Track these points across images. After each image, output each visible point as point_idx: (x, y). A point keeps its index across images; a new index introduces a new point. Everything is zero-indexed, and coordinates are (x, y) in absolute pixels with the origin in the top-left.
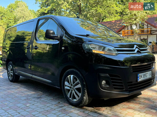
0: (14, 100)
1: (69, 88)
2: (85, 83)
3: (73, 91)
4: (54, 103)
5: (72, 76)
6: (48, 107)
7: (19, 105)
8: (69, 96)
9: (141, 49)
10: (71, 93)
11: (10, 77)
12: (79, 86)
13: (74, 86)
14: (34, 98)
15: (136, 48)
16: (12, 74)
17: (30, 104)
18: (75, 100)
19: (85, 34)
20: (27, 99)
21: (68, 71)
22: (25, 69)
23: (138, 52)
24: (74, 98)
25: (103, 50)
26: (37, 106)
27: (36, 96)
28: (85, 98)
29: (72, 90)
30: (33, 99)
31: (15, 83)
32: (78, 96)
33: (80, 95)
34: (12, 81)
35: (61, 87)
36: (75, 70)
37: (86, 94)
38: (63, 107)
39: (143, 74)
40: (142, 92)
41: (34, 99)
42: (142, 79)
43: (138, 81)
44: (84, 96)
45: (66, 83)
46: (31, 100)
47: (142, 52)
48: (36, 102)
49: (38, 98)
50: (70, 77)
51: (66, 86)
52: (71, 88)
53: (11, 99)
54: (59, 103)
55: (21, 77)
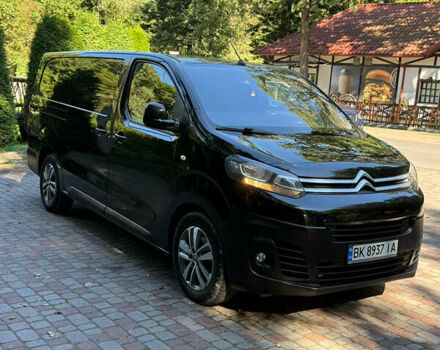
0: (57, 267)
1: (187, 257)
2: (221, 252)
3: (195, 266)
4: (150, 286)
5: (196, 229)
6: (133, 294)
7: (67, 282)
8: (185, 275)
9: (376, 180)
10: (191, 269)
11: (46, 199)
12: (209, 256)
13: (198, 255)
14: (105, 267)
15: (363, 177)
16: (53, 190)
17: (94, 281)
18: (197, 288)
20: (88, 268)
21: (189, 217)
22: (84, 182)
23: (366, 188)
24: (196, 282)
25: (270, 181)
26: (109, 289)
27: (109, 262)
28: (218, 286)
29: (193, 264)
30: (102, 271)
31: (60, 218)
32: (205, 280)
33: (209, 277)
34: (50, 209)
35: (171, 252)
36: (203, 217)
37: (222, 277)
38: (168, 299)
39: (367, 246)
41: (106, 271)
43: (349, 263)
44: (216, 281)
45: (182, 243)
46: (98, 272)
47: (377, 189)
48: (108, 280)
49: (114, 269)
50: (192, 230)
51: (181, 250)
52: (191, 256)
53: (48, 263)
54: (162, 288)
55: (75, 202)
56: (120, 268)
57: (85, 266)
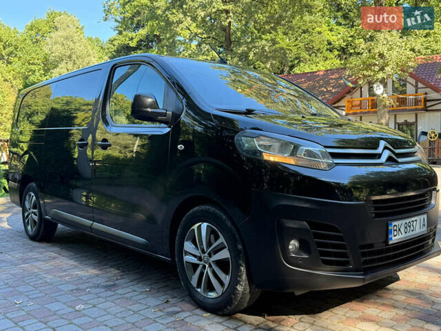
0: (41, 292)
1: (195, 260)
2: (240, 247)
3: (208, 269)
4: (153, 301)
5: (204, 225)
6: (135, 313)
8: (194, 282)
9: (397, 151)
10: (202, 274)
11: (29, 228)
12: (225, 254)
13: (210, 255)
14: (98, 286)
15: (386, 148)
16: (36, 218)
17: (86, 303)
18: (212, 295)
19: (243, 109)
20: (77, 289)
21: (194, 213)
22: (71, 203)
23: (390, 159)
24: (210, 288)
25: (293, 154)
26: (105, 310)
27: (102, 281)
28: (239, 288)
29: (204, 267)
30: (93, 291)
32: (222, 284)
33: (226, 279)
34: (33, 238)
35: (173, 256)
36: (212, 209)
37: (244, 277)
38: (177, 313)
39: (403, 222)
40: (401, 274)
41: (98, 290)
42: (401, 236)
43: (391, 242)
44: (238, 282)
45: (188, 246)
46: (89, 293)
47: (400, 160)
48: (101, 300)
49: (108, 288)
50: (199, 227)
51: (187, 253)
52: (200, 259)
53: (31, 288)
54: (167, 302)
55: (60, 226)
56: (114, 285)
57: (75, 287)
